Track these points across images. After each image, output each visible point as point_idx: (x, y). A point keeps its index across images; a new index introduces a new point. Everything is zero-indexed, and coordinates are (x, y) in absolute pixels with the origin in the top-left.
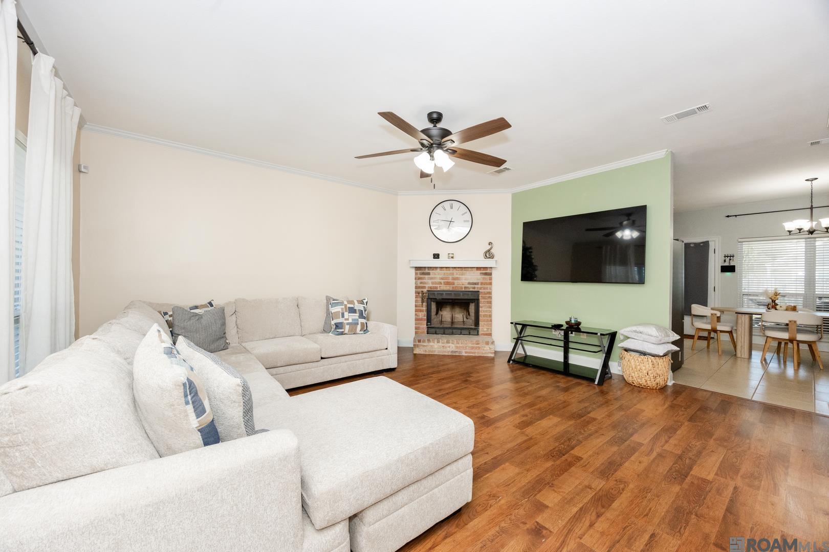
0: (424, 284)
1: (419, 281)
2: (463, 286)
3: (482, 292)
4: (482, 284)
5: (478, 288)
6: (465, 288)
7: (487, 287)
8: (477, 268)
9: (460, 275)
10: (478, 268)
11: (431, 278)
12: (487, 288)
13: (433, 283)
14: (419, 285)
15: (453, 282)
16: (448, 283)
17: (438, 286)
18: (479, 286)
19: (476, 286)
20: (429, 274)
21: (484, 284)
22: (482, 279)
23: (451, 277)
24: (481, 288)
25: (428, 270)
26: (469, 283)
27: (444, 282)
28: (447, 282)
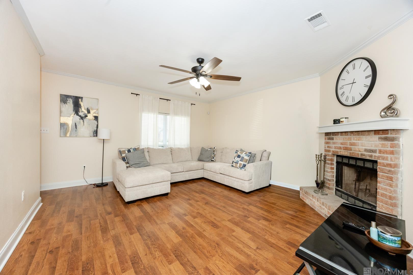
0: (329, 148)
1: (327, 145)
2: (360, 153)
3: (380, 163)
4: (380, 151)
5: (375, 156)
6: (362, 155)
7: (387, 157)
8: (375, 131)
9: (356, 140)
10: (377, 132)
11: (334, 143)
12: (387, 159)
13: (335, 148)
14: (327, 149)
15: (351, 148)
16: (346, 149)
17: (339, 150)
18: (377, 154)
19: (374, 154)
20: (333, 139)
21: (384, 153)
22: (380, 146)
23: (349, 142)
24: (379, 157)
25: (333, 135)
26: (366, 150)
27: (343, 147)
28: (346, 147)
